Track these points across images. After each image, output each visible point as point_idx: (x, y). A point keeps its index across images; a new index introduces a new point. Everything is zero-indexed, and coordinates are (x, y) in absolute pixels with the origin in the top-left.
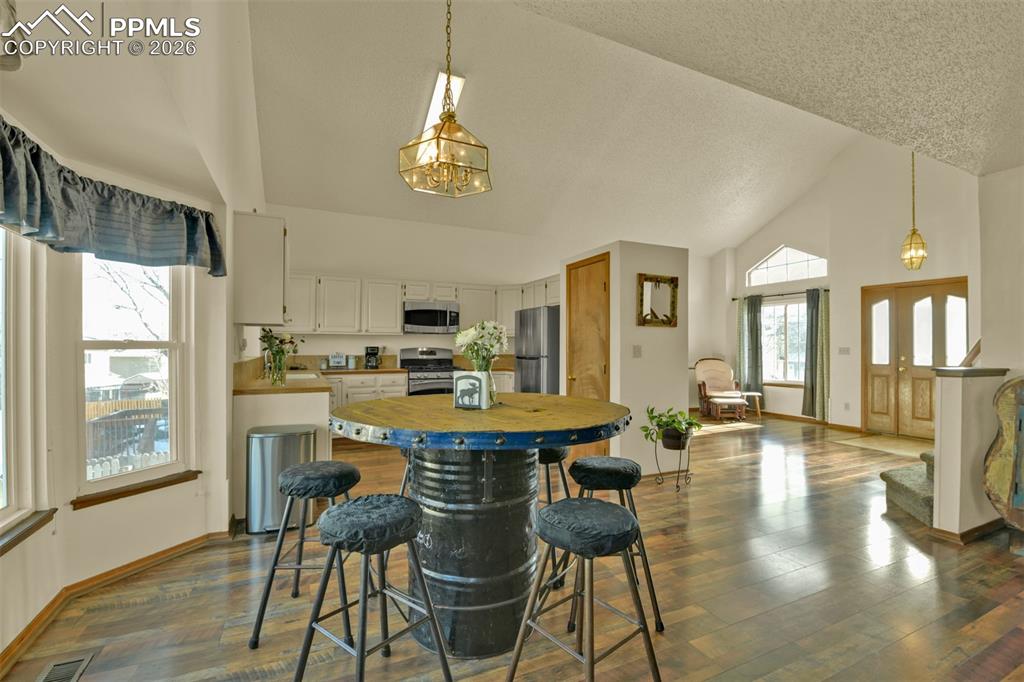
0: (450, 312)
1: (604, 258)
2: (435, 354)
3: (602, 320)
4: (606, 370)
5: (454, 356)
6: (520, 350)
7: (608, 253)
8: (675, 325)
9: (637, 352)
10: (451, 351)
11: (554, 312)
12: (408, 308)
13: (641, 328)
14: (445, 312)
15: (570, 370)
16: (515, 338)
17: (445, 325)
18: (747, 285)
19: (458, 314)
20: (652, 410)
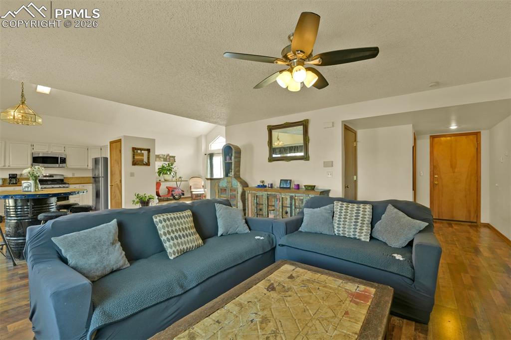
0: (61, 158)
1: (120, 141)
2: (53, 177)
3: (120, 163)
4: (121, 181)
5: (64, 178)
6: (95, 175)
7: (121, 139)
8: (149, 165)
9: (132, 175)
10: (63, 175)
11: (106, 159)
12: (34, 156)
13: (134, 166)
14: (58, 158)
15: (111, 182)
16: (93, 169)
17: (58, 163)
18: (210, 149)
19: (65, 159)
20: (138, 195)
